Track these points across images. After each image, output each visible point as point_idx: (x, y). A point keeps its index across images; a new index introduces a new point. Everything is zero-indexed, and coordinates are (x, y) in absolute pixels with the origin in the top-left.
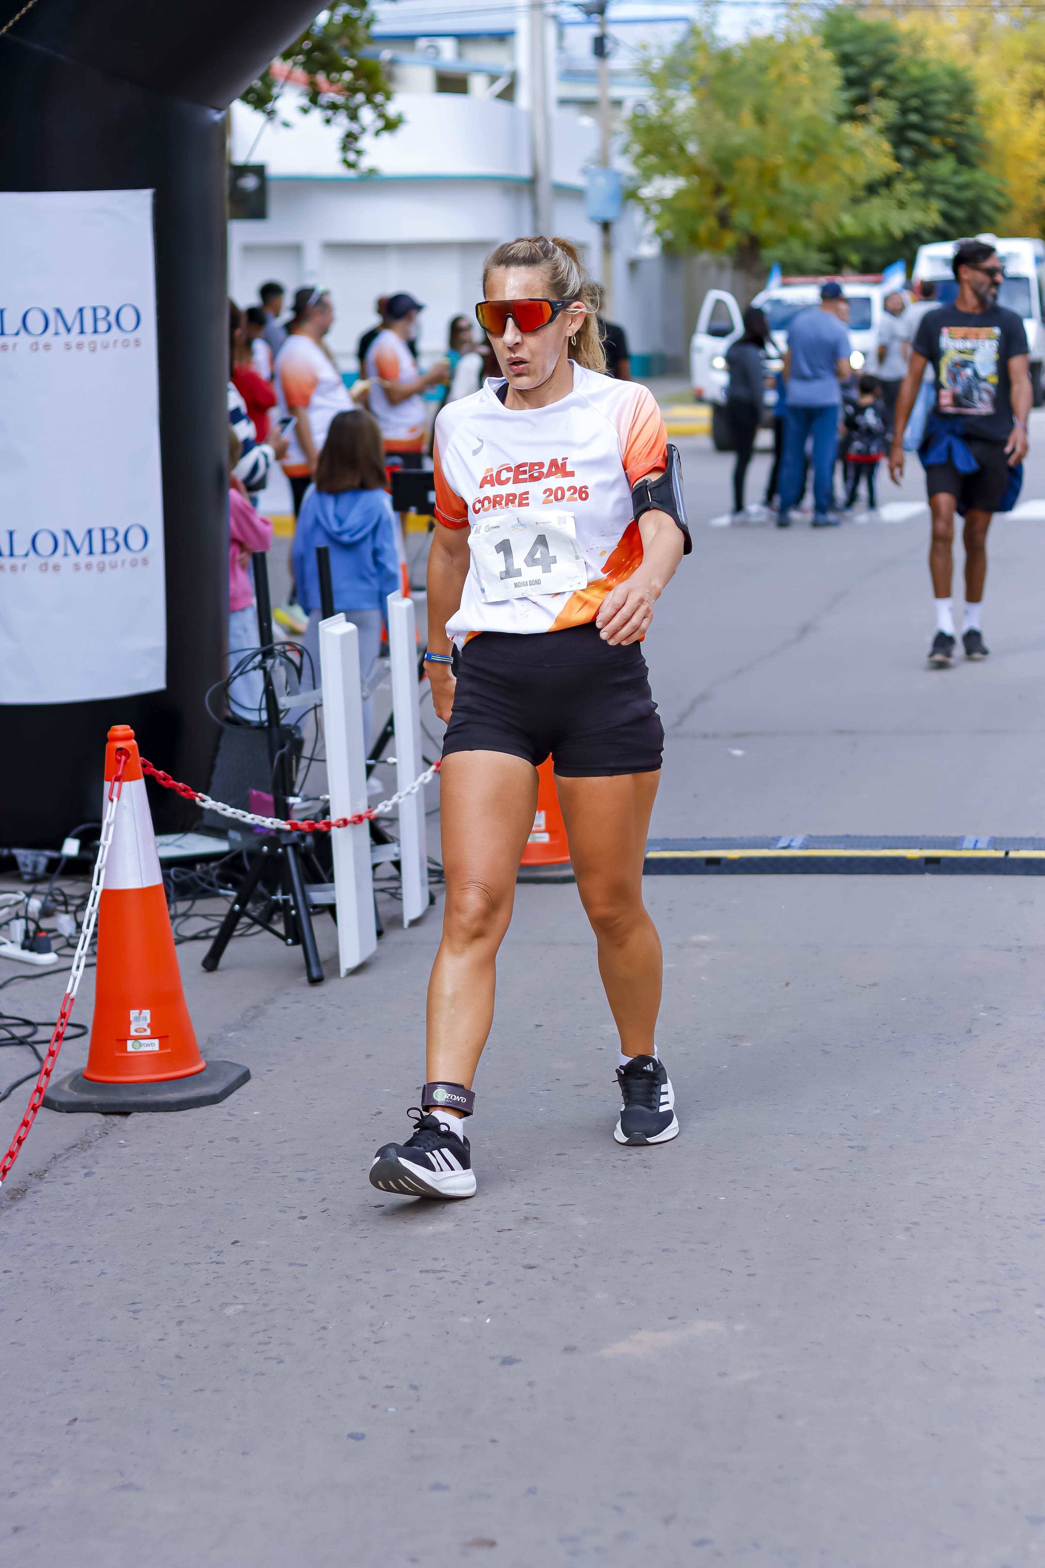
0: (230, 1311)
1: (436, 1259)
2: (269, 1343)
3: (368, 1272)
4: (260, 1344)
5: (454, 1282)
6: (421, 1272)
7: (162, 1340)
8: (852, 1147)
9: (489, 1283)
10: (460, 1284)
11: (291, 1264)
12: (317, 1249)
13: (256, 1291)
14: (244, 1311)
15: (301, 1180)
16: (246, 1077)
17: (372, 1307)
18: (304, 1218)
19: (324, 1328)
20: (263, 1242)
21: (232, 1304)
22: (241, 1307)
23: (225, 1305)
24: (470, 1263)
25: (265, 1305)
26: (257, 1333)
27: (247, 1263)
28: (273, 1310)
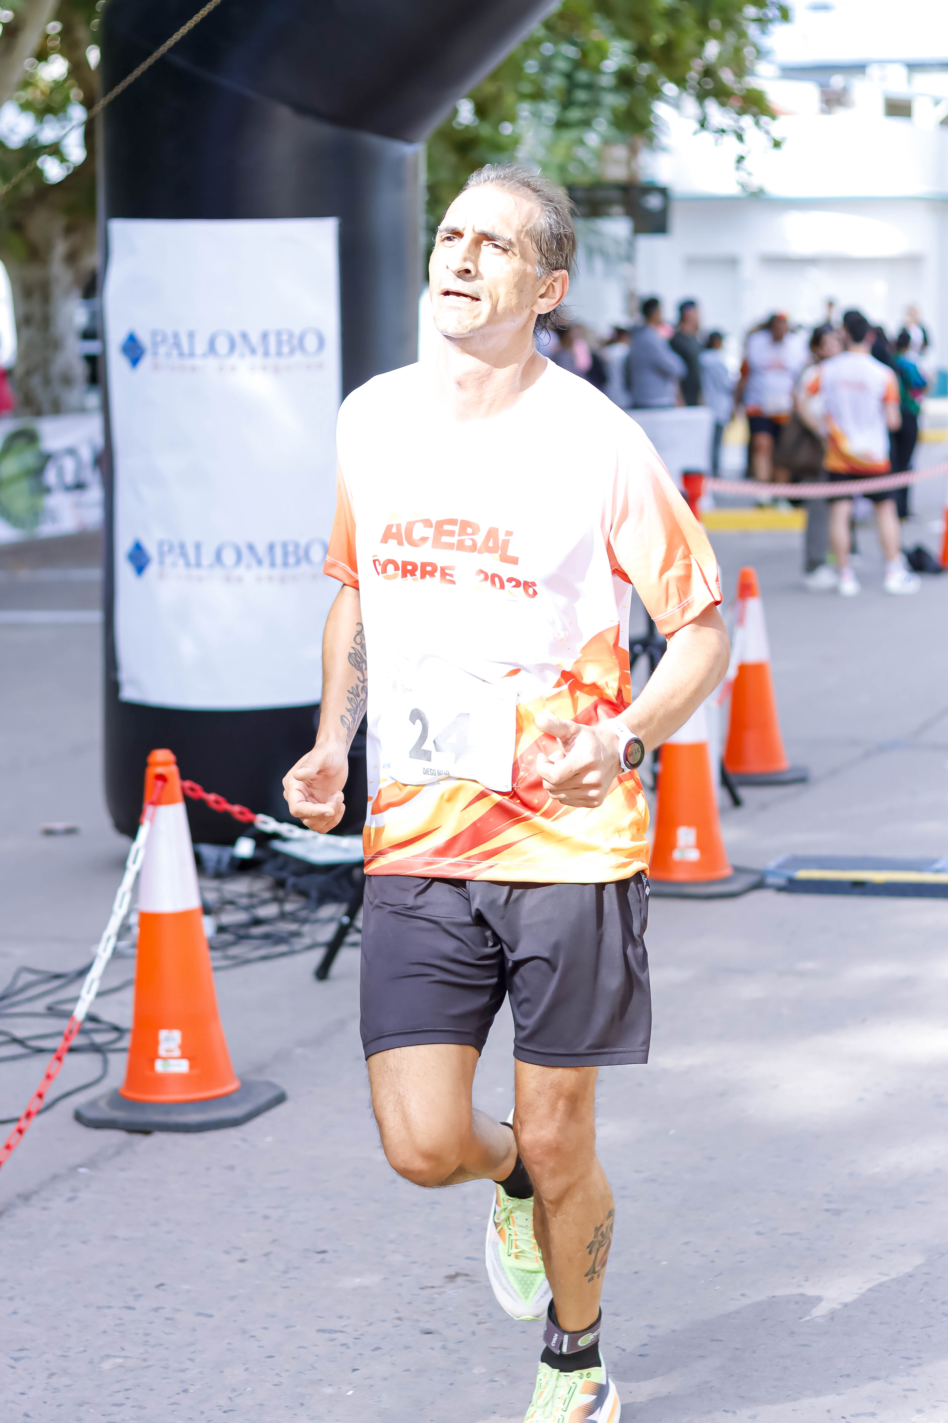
0: (107, 1365)
1: (341, 1317)
2: (122, 1405)
3: (266, 1328)
4: (114, 1405)
5: (343, 1345)
6: (318, 1331)
7: (22, 1394)
8: (827, 1210)
9: (377, 1349)
10: (348, 1348)
11: (200, 1314)
12: (233, 1298)
13: (145, 1343)
14: (121, 1366)
15: (266, 1217)
16: (280, 1099)
17: (246, 1370)
18: (242, 1261)
19: (185, 1391)
20: (186, 1287)
21: (115, 1356)
22: (120, 1361)
23: (108, 1356)
24: (371, 1324)
25: (145, 1360)
26: (118, 1392)
27: (156, 1310)
28: (149, 1366)
